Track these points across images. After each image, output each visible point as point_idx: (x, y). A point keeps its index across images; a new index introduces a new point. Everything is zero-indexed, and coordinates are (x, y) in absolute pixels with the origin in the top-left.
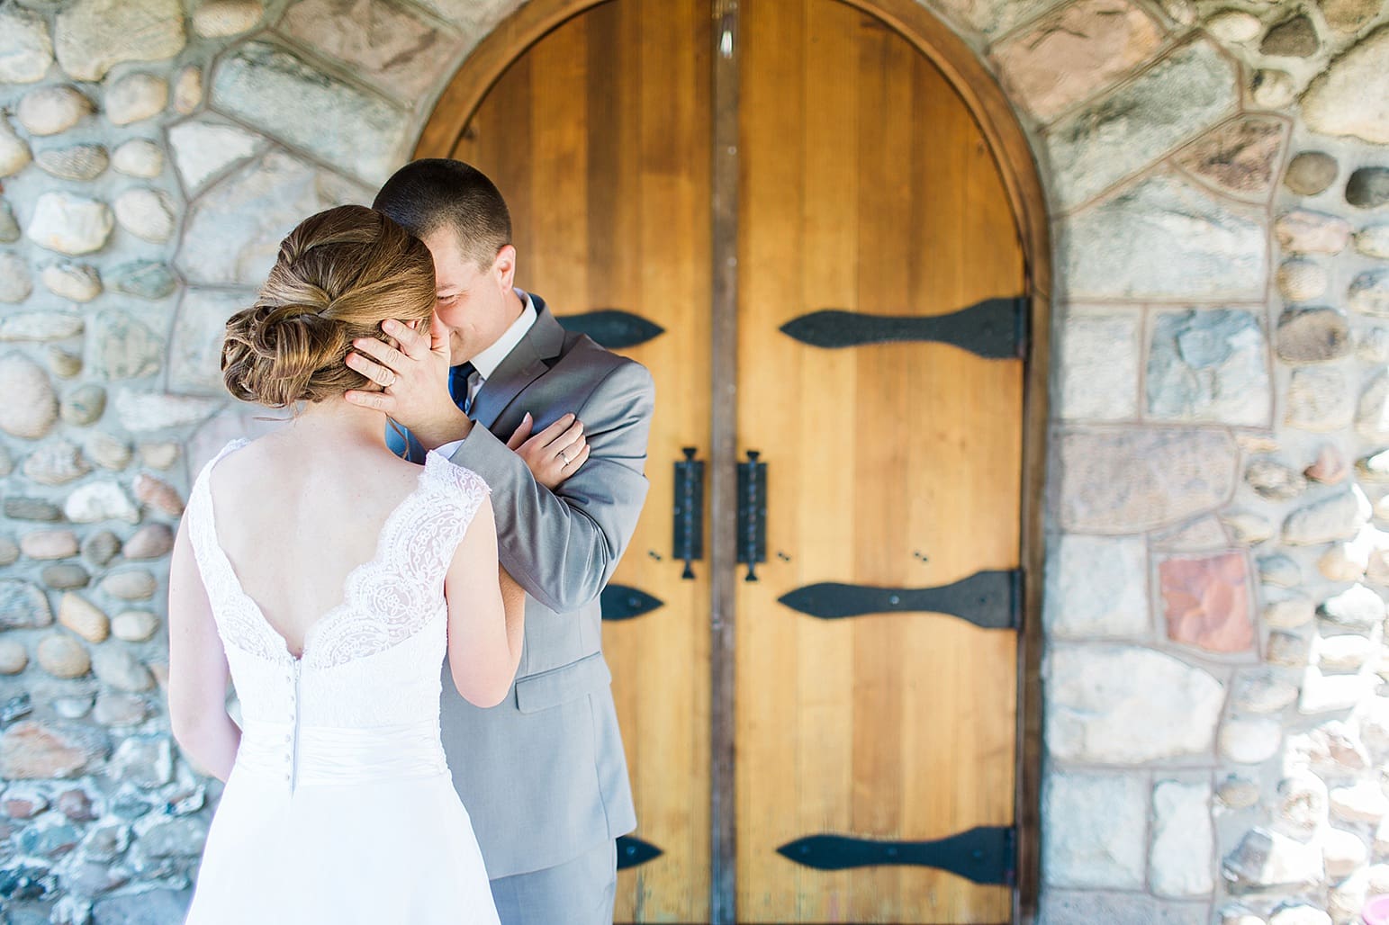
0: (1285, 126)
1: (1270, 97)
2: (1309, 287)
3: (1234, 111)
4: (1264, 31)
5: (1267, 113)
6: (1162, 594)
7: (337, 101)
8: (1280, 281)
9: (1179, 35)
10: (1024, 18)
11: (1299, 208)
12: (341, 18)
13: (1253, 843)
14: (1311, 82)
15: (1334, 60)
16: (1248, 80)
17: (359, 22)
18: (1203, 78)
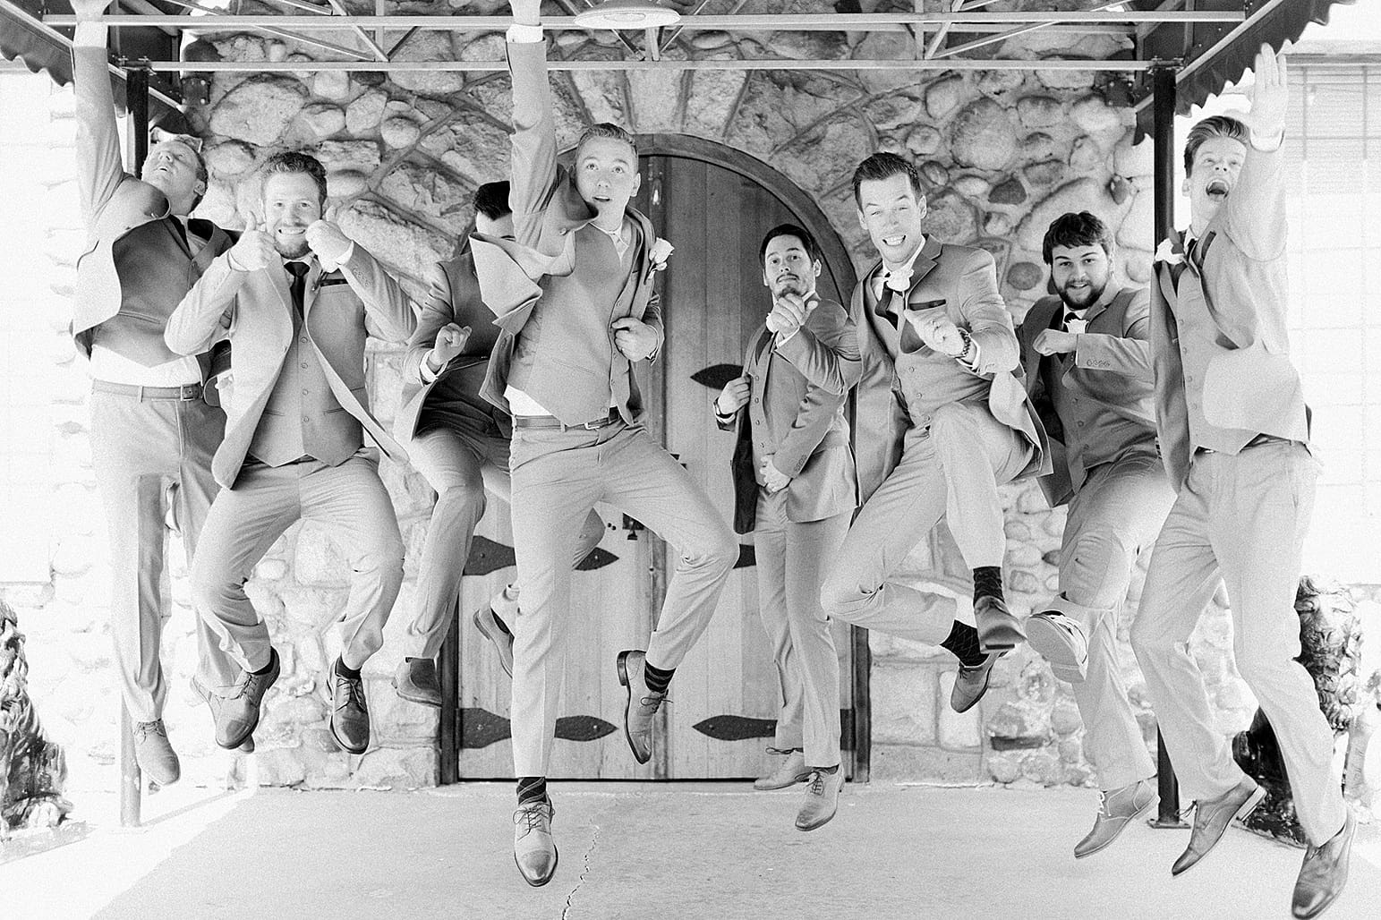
0: (1007, 247)
1: (996, 228)
3: (974, 237)
4: (991, 188)
5: (995, 239)
6: (939, 545)
7: (412, 235)
9: (937, 191)
10: (840, 182)
11: (1018, 298)
12: (415, 185)
13: (1005, 711)
14: (1022, 219)
15: (1036, 206)
16: (981, 218)
17: (428, 188)
18: (952, 217)
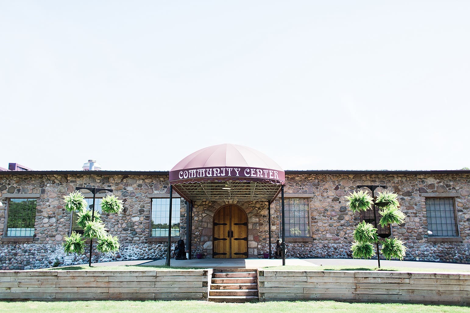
1: (258, 212)
2: (261, 222)
6: (254, 238)
8: (259, 221)
11: (260, 218)
15: (262, 210)
18: (255, 211)
